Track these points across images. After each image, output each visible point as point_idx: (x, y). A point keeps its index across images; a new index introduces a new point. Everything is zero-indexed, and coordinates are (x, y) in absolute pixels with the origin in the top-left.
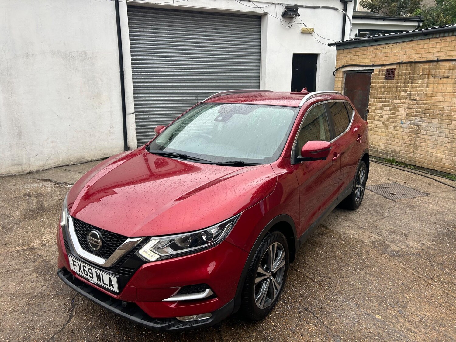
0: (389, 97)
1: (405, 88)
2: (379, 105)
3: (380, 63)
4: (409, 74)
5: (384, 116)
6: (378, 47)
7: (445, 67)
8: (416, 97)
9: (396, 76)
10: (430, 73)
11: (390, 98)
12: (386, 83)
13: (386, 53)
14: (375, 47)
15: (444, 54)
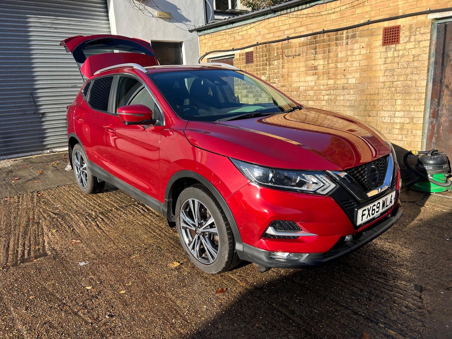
1: (264, 71)
2: (244, 92)
3: (239, 47)
4: (266, 56)
7: (295, 45)
8: (274, 80)
9: (255, 59)
10: (283, 53)
12: (247, 67)
13: (243, 36)
15: (293, 31)
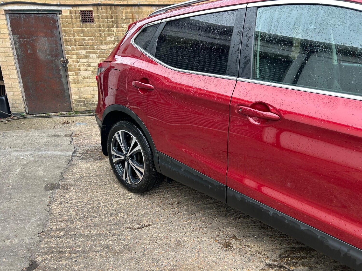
0: (93, 43)
1: (111, 33)
2: (81, 52)
3: (69, 3)
4: (112, 17)
5: (92, 65)
7: (147, 12)
9: (95, 19)
10: (134, 17)
11: (95, 44)
12: (84, 26)
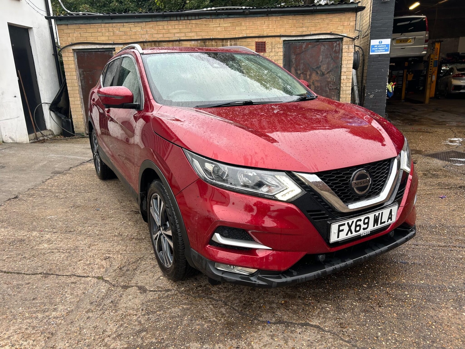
3: (120, 42)
6: (114, 25)
13: (125, 32)
14: (111, 25)
15: (183, 35)
